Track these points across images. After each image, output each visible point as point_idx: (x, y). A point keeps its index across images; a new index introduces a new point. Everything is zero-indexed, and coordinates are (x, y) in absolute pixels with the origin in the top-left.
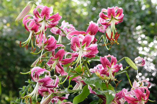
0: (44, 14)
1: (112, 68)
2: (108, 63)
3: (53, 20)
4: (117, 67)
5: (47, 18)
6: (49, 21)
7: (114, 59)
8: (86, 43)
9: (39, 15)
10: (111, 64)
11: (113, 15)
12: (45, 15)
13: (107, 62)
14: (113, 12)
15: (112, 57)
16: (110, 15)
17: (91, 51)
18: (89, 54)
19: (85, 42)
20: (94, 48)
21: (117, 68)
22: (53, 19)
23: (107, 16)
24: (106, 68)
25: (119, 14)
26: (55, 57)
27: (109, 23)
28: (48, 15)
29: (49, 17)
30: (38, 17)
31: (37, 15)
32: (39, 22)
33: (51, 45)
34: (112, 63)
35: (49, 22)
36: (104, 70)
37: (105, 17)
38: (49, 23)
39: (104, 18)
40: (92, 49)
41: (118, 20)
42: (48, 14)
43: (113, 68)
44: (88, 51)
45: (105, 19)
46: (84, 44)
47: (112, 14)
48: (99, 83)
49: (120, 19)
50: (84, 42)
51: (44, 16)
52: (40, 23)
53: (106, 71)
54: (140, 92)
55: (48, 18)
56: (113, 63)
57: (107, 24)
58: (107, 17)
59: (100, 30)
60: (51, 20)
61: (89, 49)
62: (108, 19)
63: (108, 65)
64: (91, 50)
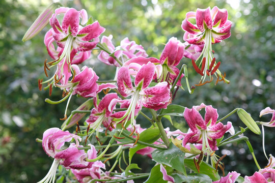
0: (67, 25)
1: (208, 129)
2: (198, 121)
3: (87, 36)
4: (218, 129)
5: (74, 31)
6: (80, 38)
7: (212, 113)
8: (143, 80)
9: (59, 26)
10: (204, 122)
11: (207, 23)
12: (70, 26)
13: (196, 119)
14: (207, 17)
15: (207, 108)
16: (201, 24)
17: (154, 96)
18: (150, 102)
19: (141, 79)
20: (161, 89)
21: (219, 131)
22: (87, 34)
23: (196, 26)
24: (195, 131)
25: (220, 21)
26: (99, 110)
27: (201, 41)
28: (75, 26)
29: (79, 31)
30: (59, 30)
31: (56, 26)
32: (61, 41)
33: (84, 86)
34: (207, 121)
35: (79, 40)
36: (191, 135)
37: (192, 27)
38: (80, 43)
39: (191, 29)
40: (155, 92)
41: (218, 34)
42: (76, 23)
43: (210, 131)
44: (147, 97)
45: (193, 33)
46: (139, 83)
47: (205, 22)
48: (179, 160)
49: (223, 33)
50: (139, 78)
51: (68, 28)
52: (63, 43)
53: (198, 136)
54: (260, 180)
55: (76, 31)
56: (209, 119)
57: (197, 42)
58: (196, 29)
59: (188, 54)
60: (84, 37)
61: (150, 92)
62: (200, 33)
63: (200, 124)
64: (154, 94)
